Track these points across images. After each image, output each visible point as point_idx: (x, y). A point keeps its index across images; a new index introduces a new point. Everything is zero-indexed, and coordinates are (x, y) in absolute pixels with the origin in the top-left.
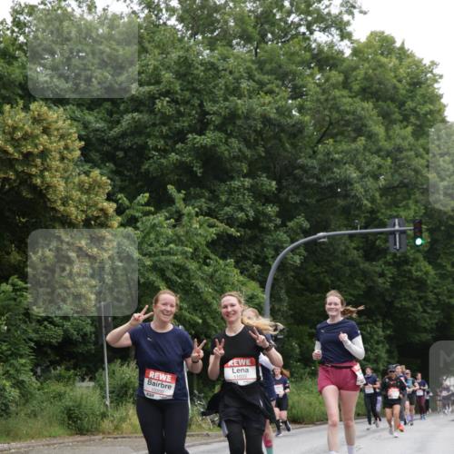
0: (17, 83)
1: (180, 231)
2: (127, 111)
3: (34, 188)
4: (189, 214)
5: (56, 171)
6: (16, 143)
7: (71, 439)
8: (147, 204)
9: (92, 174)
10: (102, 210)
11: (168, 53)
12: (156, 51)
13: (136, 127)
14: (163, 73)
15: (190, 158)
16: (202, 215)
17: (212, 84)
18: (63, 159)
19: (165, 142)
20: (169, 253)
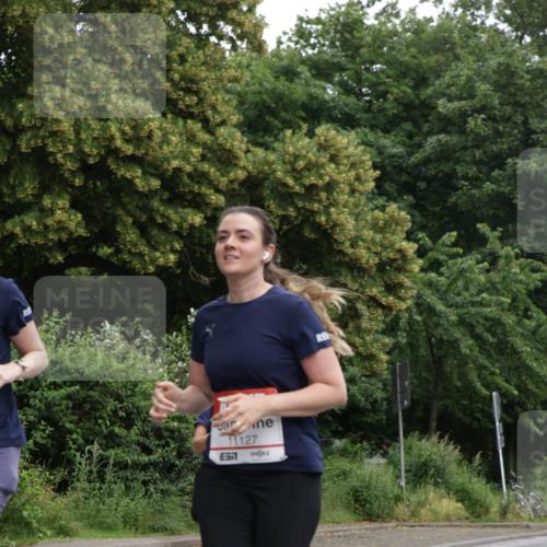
0: (300, 103)
1: (495, 276)
2: (430, 133)
3: (318, 227)
4: (507, 256)
5: (344, 207)
6: (297, 174)
7: (358, 526)
8: (454, 245)
9: (388, 209)
10: (400, 251)
11: (486, 60)
12: (471, 59)
13: (442, 151)
14: (478, 84)
15: (509, 188)
16: (522, 256)
17: (541, 96)
18: (353, 191)
19: (478, 169)
20: (481, 304)
